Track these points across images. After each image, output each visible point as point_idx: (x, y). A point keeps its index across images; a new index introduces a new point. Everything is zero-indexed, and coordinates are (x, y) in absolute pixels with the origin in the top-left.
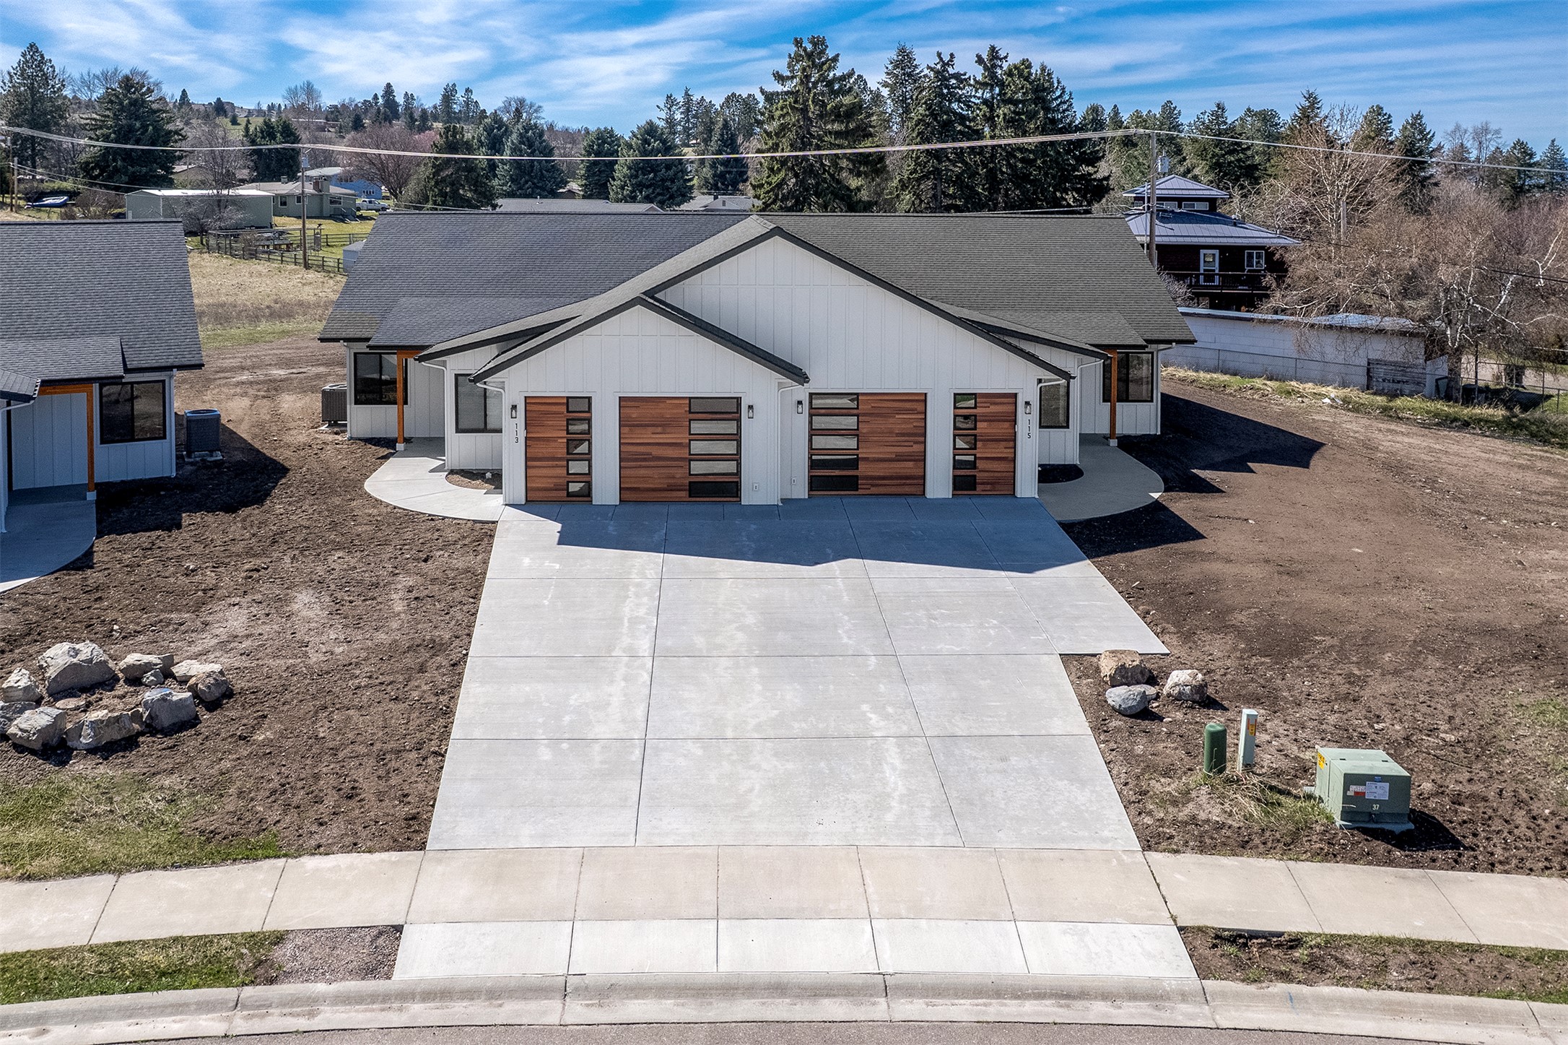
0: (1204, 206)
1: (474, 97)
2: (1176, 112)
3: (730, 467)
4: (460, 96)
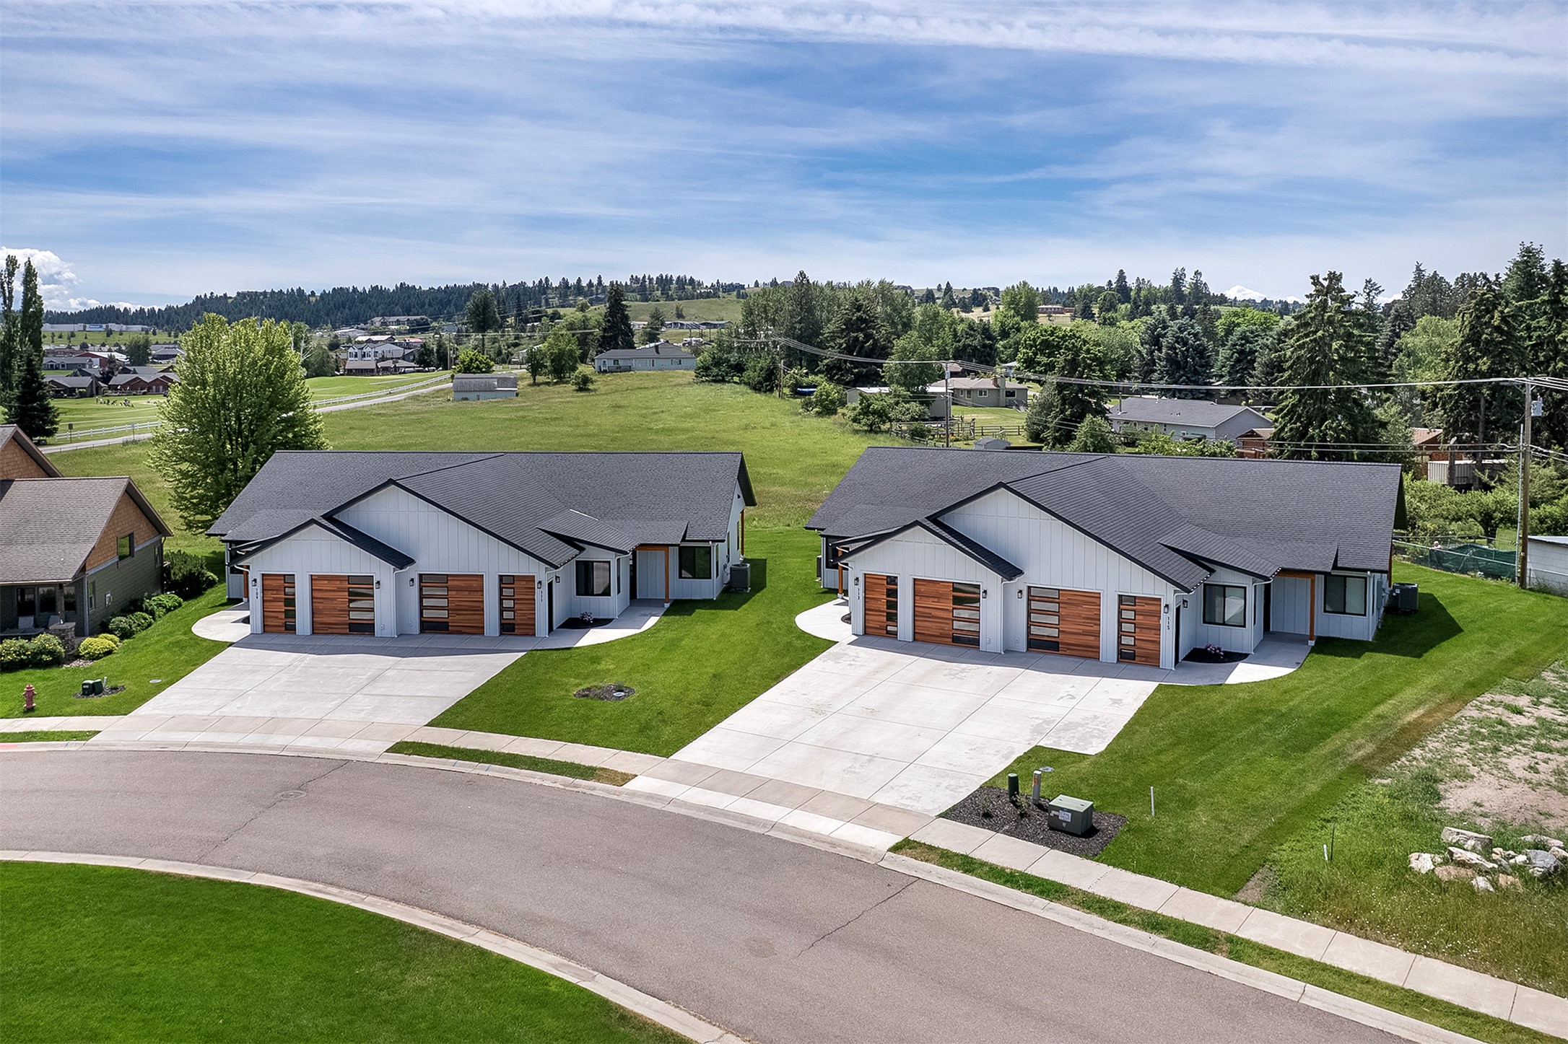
3: (974, 627)
4: (1189, 279)
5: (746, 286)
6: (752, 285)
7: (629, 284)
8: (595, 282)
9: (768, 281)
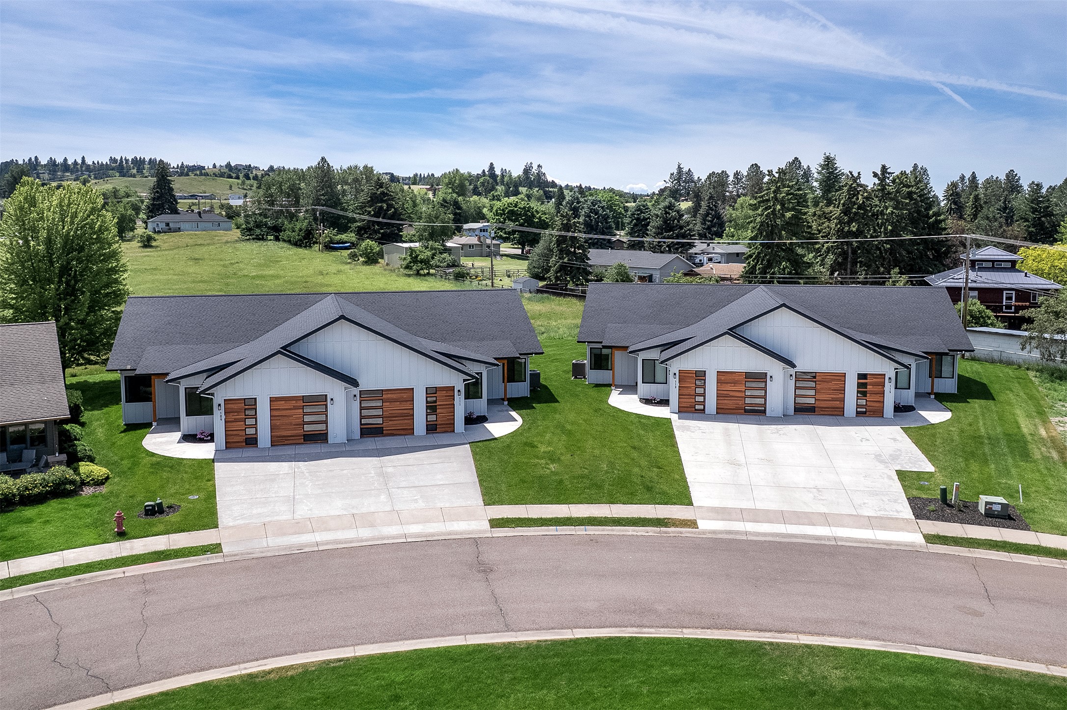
0: (1009, 265)
1: (543, 170)
2: (1017, 178)
3: (762, 401)
4: (534, 170)
5: (206, 168)
6: (211, 167)
7: (108, 163)
8: (80, 162)
9: (224, 164)
